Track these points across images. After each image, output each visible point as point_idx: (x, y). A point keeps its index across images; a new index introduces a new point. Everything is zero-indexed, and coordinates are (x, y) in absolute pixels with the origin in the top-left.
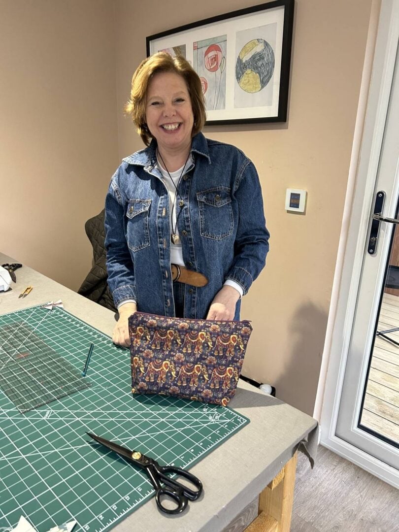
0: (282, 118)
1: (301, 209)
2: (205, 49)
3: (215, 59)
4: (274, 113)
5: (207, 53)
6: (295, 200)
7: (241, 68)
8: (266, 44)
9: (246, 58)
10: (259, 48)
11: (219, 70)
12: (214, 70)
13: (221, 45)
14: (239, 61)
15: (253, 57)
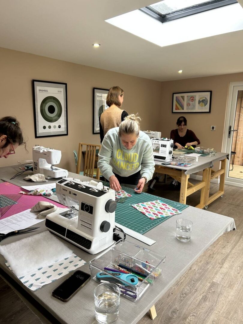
0: (210, 112)
1: (214, 130)
2: (190, 97)
3: (193, 99)
4: (208, 111)
5: (190, 98)
6: (213, 128)
7: (199, 102)
8: (206, 98)
9: (201, 100)
10: (204, 99)
11: (193, 102)
12: (193, 101)
13: (194, 97)
14: (199, 100)
15: (203, 100)
